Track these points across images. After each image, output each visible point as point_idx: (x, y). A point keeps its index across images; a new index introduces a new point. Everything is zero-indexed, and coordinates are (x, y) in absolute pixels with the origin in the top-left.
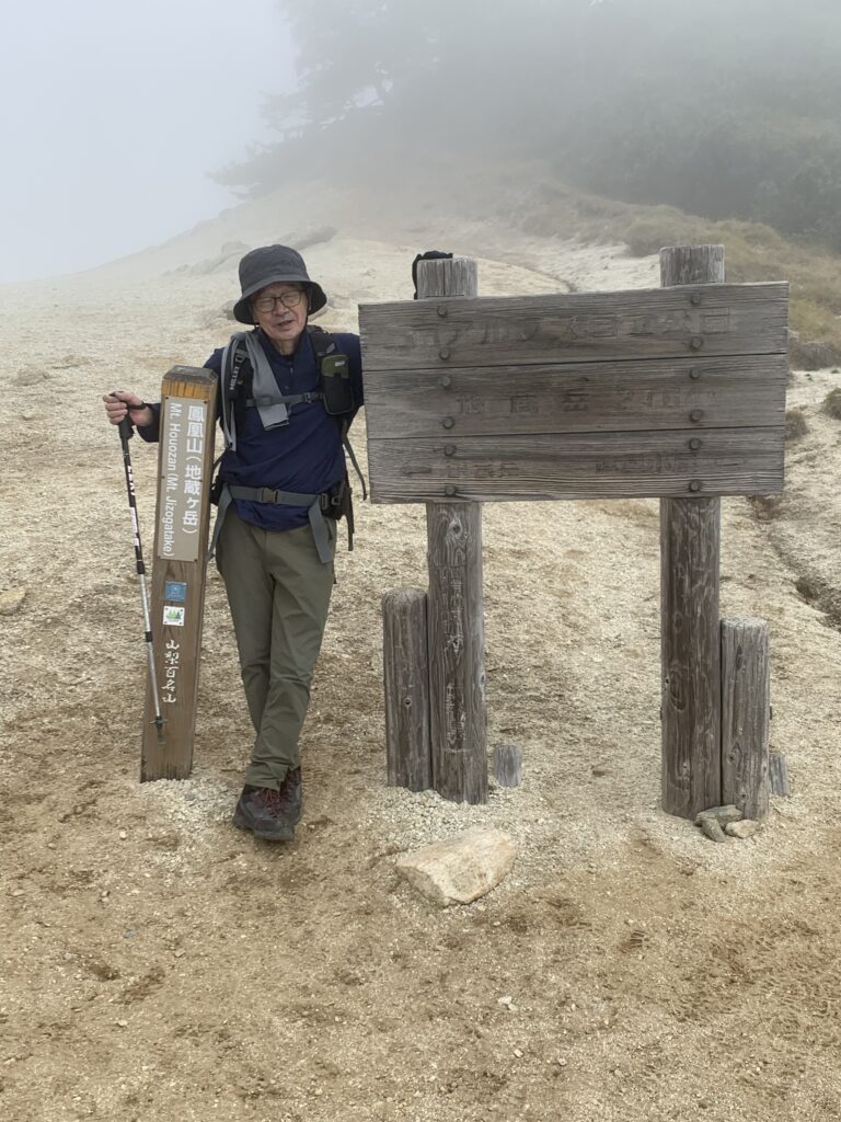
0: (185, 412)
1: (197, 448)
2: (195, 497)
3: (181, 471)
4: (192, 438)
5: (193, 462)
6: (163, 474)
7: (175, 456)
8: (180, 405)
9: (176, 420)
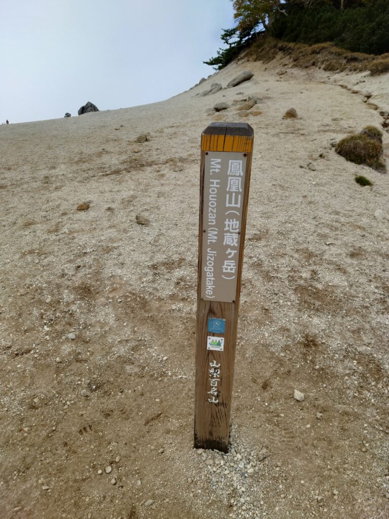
0: (224, 166)
1: (236, 203)
2: (233, 248)
3: (220, 225)
4: (231, 193)
5: (232, 217)
6: (204, 229)
7: (215, 211)
8: (219, 160)
9: (216, 176)
